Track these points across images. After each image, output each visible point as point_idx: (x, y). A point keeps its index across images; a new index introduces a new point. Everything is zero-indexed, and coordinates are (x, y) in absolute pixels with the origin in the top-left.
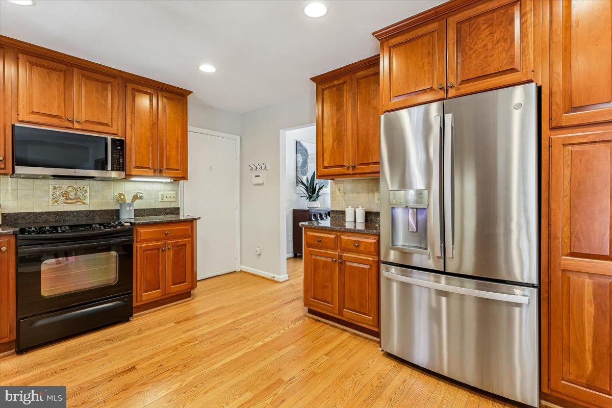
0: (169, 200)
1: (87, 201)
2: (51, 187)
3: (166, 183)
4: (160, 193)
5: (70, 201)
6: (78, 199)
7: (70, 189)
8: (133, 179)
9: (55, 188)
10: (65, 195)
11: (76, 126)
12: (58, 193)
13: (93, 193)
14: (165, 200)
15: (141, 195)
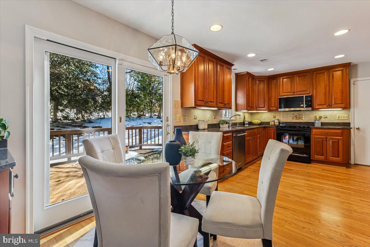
0: (343, 119)
1: (303, 119)
2: (292, 114)
3: (340, 110)
4: (338, 115)
5: (297, 119)
6: (300, 118)
7: (298, 114)
8: (320, 110)
9: (293, 114)
10: (296, 116)
11: (295, 94)
12: (294, 116)
13: (305, 115)
14: (340, 118)
15: (326, 116)
